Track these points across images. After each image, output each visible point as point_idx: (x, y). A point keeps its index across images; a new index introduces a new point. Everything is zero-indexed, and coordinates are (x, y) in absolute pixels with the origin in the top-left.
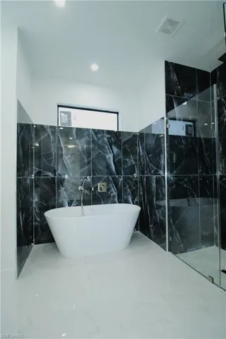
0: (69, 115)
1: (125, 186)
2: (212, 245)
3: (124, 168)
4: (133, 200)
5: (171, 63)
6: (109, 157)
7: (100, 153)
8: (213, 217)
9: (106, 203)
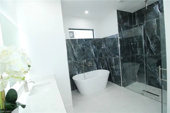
0: (73, 32)
1: (99, 62)
2: (136, 82)
3: (98, 54)
4: (102, 67)
5: (119, 11)
6: (92, 51)
7: (88, 49)
8: (136, 71)
9: (93, 71)
